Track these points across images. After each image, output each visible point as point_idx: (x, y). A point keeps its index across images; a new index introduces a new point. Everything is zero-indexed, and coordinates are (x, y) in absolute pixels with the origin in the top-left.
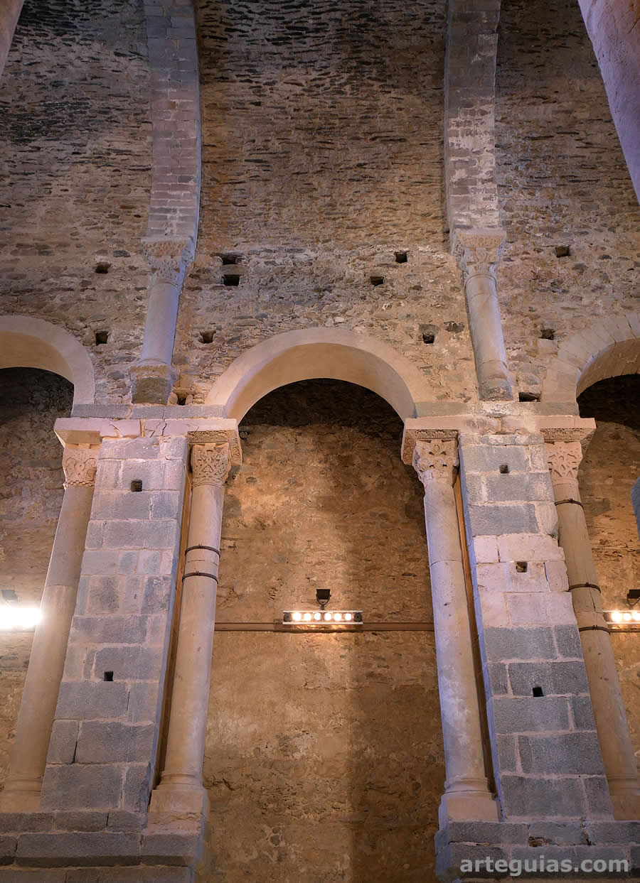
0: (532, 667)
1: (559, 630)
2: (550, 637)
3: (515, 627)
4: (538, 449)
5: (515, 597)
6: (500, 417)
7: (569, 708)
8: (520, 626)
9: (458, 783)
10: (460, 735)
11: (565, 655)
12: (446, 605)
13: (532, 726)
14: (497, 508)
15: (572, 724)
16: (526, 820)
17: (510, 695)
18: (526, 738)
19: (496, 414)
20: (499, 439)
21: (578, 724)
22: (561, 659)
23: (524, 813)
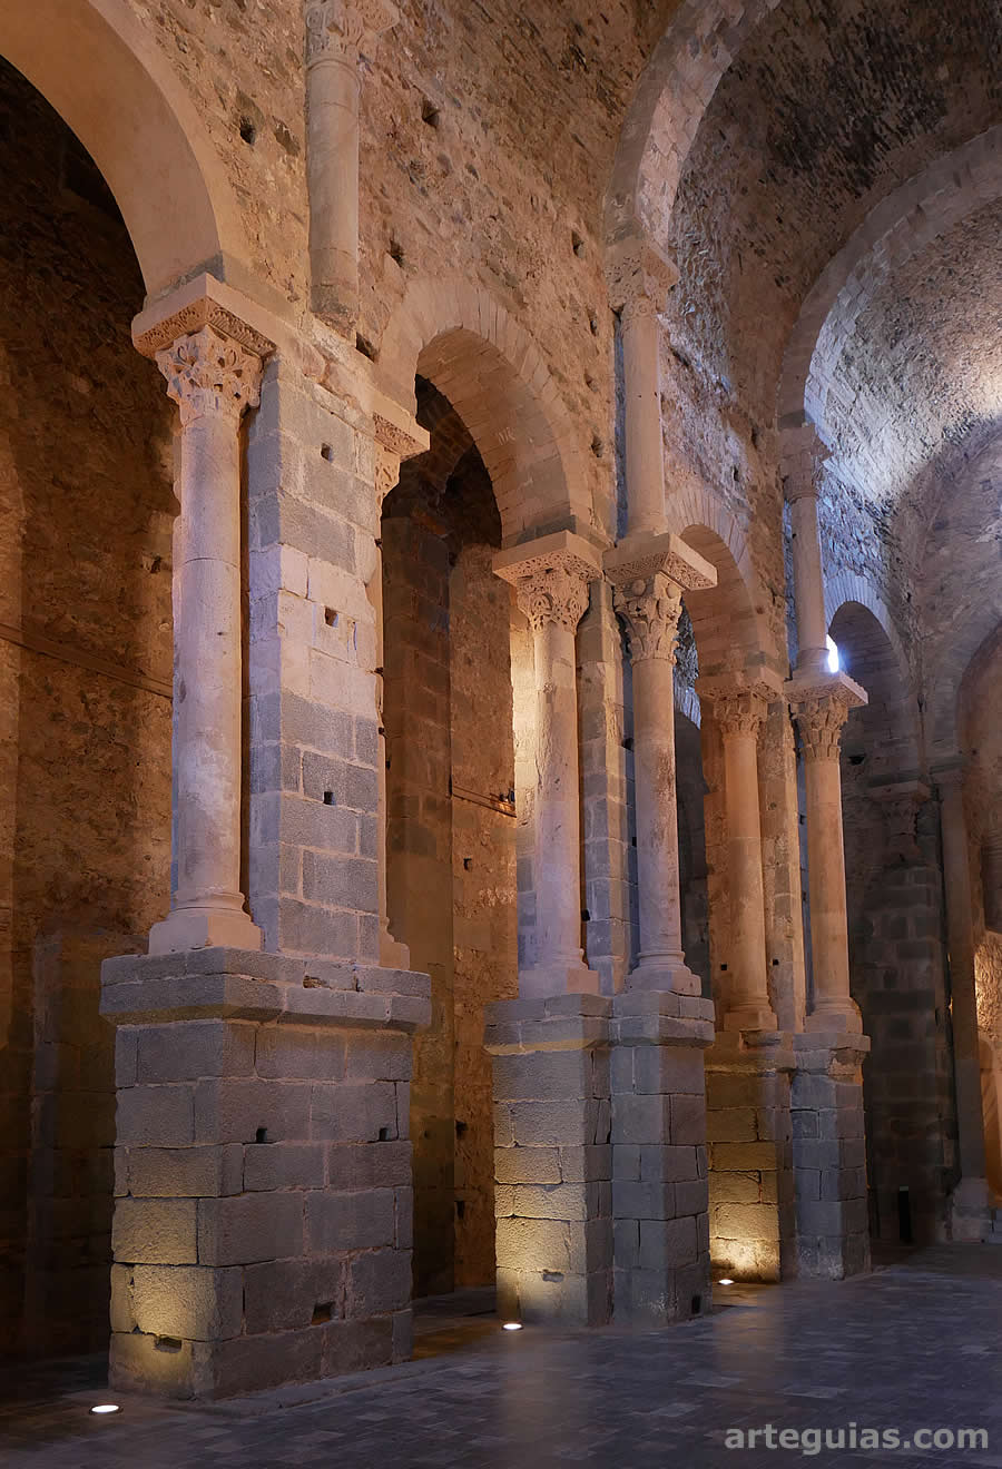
0: (328, 764)
1: (360, 723)
2: (350, 730)
3: (316, 702)
4: (368, 443)
5: (320, 659)
6: (330, 359)
7: (357, 828)
8: (323, 703)
9: (213, 897)
10: (222, 832)
11: (362, 758)
12: (220, 634)
13: (319, 842)
14: (312, 511)
15: (357, 850)
16: (299, 955)
17: (301, 794)
18: (311, 855)
19: (326, 350)
20: (325, 397)
21: (363, 850)
22: (357, 762)
23: (298, 947)
